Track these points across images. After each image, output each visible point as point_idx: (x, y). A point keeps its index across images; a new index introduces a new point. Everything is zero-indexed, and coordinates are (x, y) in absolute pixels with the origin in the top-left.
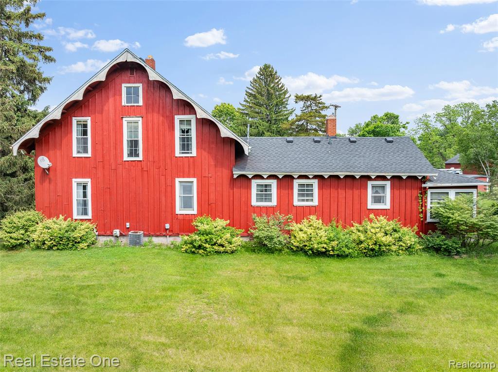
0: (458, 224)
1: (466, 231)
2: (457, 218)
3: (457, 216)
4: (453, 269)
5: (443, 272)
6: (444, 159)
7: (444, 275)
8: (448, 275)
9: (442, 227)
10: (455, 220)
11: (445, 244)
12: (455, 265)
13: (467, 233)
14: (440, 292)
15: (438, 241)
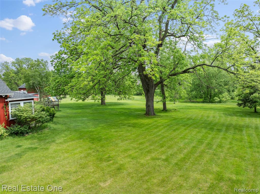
0: (26, 118)
1: (30, 121)
2: (25, 116)
3: (25, 115)
4: (25, 141)
5: (21, 144)
6: (18, 86)
7: (21, 146)
8: (23, 145)
9: (18, 121)
10: (24, 116)
11: (20, 130)
12: (26, 139)
13: (30, 122)
14: (19, 155)
15: (16, 129)
